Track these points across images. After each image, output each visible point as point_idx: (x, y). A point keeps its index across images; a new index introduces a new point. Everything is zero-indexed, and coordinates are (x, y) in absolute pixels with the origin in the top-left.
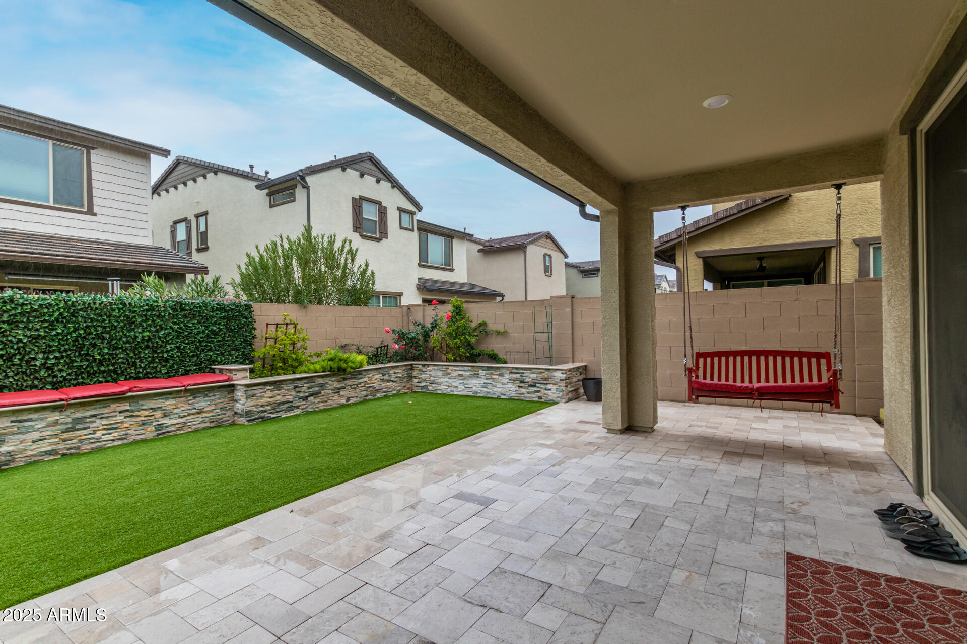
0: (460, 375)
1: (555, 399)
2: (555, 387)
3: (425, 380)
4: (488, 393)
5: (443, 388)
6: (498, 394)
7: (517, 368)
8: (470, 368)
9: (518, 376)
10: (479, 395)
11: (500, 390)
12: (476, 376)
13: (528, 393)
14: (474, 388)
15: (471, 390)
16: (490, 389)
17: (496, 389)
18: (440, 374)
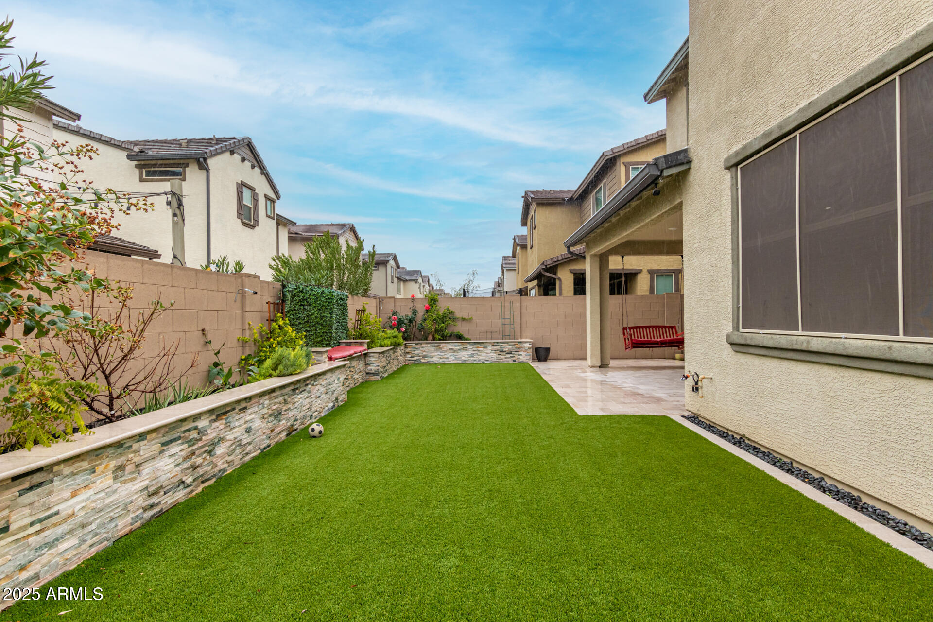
0: (450, 349)
1: (525, 361)
2: (525, 353)
3: (418, 355)
4: (474, 360)
5: (435, 360)
6: (483, 360)
7: (497, 342)
8: (459, 344)
9: (498, 347)
10: (467, 362)
11: (484, 358)
12: (465, 349)
13: (506, 358)
14: (463, 358)
15: (460, 359)
16: (476, 358)
17: (481, 358)
18: (432, 349)
